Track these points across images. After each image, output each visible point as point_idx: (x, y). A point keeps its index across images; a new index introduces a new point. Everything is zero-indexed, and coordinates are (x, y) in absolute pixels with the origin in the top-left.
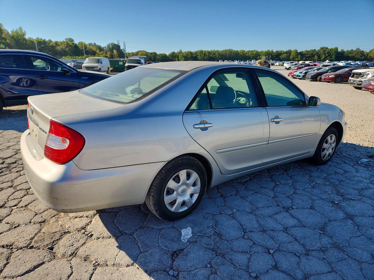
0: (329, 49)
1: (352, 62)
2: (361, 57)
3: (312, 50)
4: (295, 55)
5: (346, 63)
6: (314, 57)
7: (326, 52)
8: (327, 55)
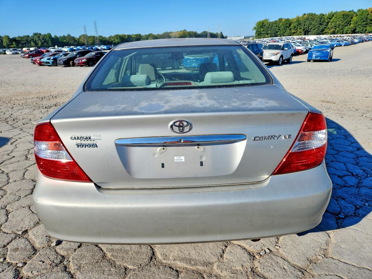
0: (42, 35)
1: (74, 47)
2: (74, 42)
3: (26, 36)
4: (8, 42)
5: (69, 48)
6: (30, 43)
7: (41, 38)
8: (43, 41)
